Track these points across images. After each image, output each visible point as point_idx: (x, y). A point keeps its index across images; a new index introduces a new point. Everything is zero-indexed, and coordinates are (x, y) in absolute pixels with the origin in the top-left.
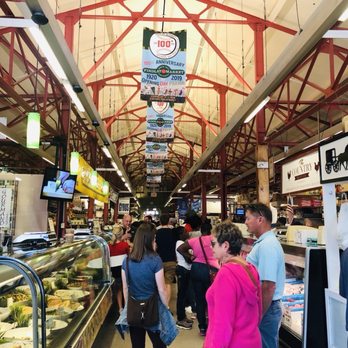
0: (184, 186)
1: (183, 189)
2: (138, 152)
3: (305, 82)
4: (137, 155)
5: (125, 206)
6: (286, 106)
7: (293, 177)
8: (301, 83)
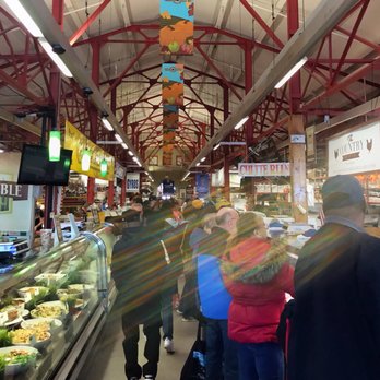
0: (203, 159)
1: (202, 163)
2: (149, 118)
3: (353, 36)
4: (148, 122)
5: (134, 182)
6: (327, 65)
7: (340, 157)
8: (348, 38)
